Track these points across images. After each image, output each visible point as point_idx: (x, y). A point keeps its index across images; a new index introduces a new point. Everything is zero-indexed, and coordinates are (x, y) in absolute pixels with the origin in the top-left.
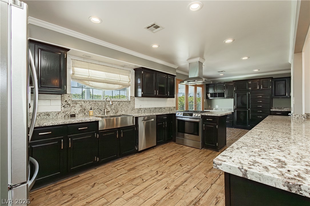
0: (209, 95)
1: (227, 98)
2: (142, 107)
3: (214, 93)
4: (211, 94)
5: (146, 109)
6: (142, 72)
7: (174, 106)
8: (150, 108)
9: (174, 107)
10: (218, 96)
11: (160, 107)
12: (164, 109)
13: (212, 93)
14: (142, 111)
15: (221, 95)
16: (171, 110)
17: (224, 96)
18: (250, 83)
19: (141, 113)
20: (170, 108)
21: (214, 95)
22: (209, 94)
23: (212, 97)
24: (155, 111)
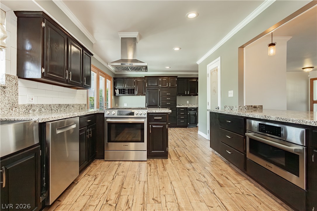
0: (117, 92)
1: (137, 95)
2: (34, 102)
3: (123, 89)
4: (119, 90)
5: (42, 106)
6: (43, 25)
7: (85, 103)
8: (50, 105)
9: (85, 105)
10: (127, 92)
11: (67, 104)
12: (73, 106)
13: (121, 89)
14: (34, 111)
15: (131, 92)
16: (82, 109)
17: (134, 93)
18: (160, 80)
19: (34, 115)
20: (80, 105)
21: (122, 92)
22: (118, 90)
23: (121, 93)
24: (59, 110)
